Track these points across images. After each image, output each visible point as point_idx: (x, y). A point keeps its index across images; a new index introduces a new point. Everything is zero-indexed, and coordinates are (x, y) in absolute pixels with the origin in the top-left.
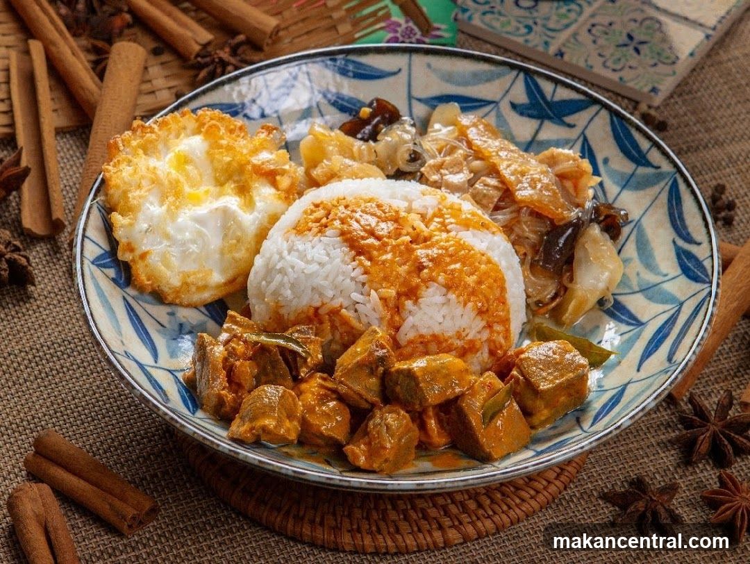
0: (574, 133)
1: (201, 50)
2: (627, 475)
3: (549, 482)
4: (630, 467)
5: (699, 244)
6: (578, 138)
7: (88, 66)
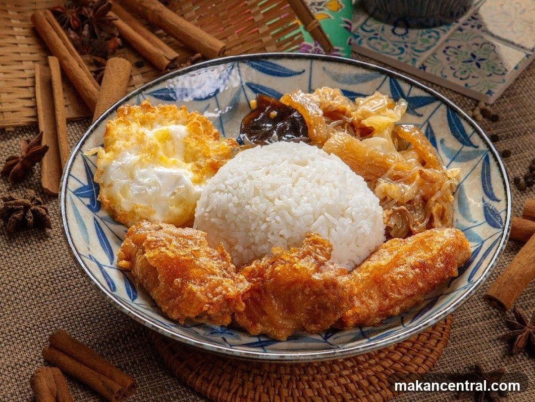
0: (421, 121)
1: (170, 64)
2: (469, 363)
3: (419, 366)
4: (471, 357)
5: (499, 201)
6: (424, 124)
7: (91, 74)
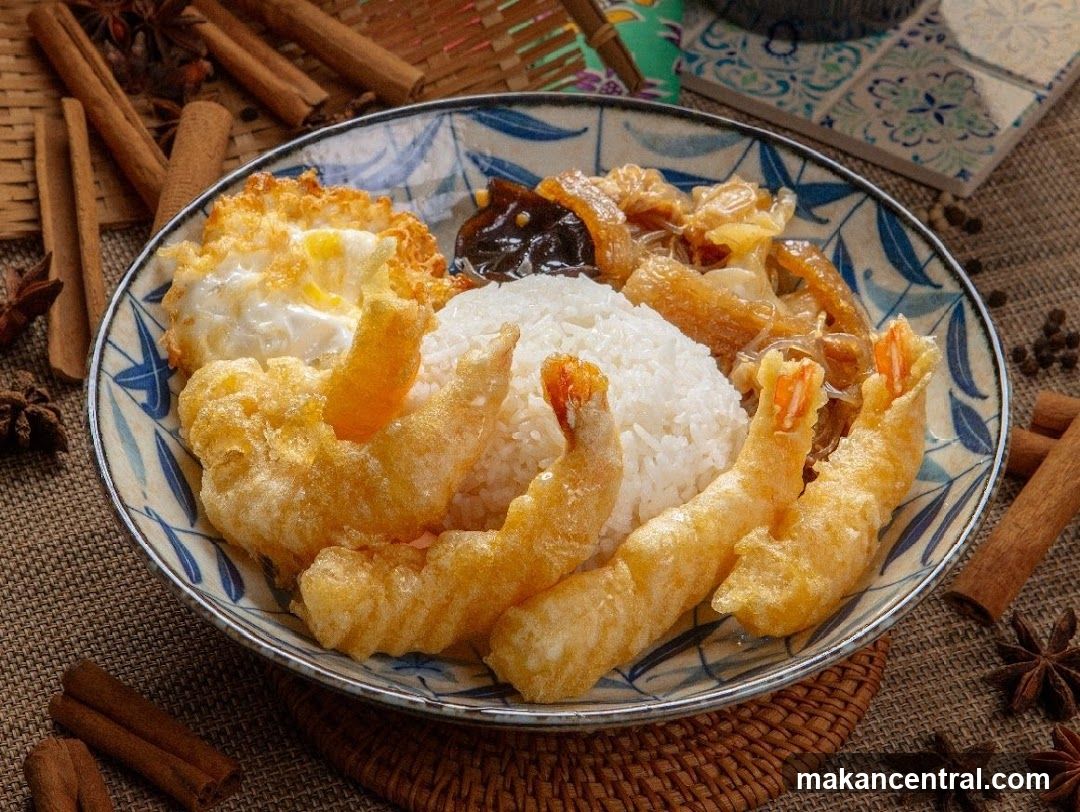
0: (825, 232)
1: (311, 114)
2: (922, 729)
4: (926, 717)
5: (984, 398)
6: (830, 239)
7: (149, 135)
